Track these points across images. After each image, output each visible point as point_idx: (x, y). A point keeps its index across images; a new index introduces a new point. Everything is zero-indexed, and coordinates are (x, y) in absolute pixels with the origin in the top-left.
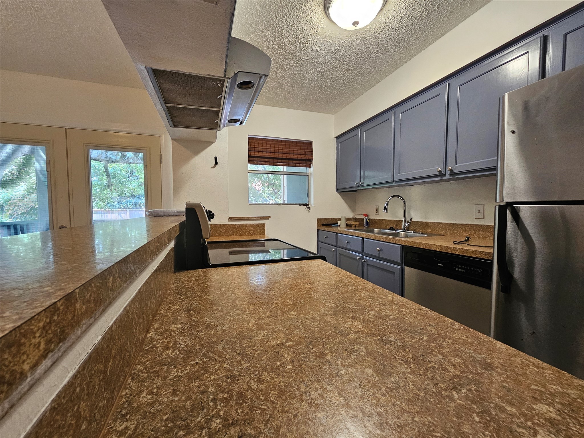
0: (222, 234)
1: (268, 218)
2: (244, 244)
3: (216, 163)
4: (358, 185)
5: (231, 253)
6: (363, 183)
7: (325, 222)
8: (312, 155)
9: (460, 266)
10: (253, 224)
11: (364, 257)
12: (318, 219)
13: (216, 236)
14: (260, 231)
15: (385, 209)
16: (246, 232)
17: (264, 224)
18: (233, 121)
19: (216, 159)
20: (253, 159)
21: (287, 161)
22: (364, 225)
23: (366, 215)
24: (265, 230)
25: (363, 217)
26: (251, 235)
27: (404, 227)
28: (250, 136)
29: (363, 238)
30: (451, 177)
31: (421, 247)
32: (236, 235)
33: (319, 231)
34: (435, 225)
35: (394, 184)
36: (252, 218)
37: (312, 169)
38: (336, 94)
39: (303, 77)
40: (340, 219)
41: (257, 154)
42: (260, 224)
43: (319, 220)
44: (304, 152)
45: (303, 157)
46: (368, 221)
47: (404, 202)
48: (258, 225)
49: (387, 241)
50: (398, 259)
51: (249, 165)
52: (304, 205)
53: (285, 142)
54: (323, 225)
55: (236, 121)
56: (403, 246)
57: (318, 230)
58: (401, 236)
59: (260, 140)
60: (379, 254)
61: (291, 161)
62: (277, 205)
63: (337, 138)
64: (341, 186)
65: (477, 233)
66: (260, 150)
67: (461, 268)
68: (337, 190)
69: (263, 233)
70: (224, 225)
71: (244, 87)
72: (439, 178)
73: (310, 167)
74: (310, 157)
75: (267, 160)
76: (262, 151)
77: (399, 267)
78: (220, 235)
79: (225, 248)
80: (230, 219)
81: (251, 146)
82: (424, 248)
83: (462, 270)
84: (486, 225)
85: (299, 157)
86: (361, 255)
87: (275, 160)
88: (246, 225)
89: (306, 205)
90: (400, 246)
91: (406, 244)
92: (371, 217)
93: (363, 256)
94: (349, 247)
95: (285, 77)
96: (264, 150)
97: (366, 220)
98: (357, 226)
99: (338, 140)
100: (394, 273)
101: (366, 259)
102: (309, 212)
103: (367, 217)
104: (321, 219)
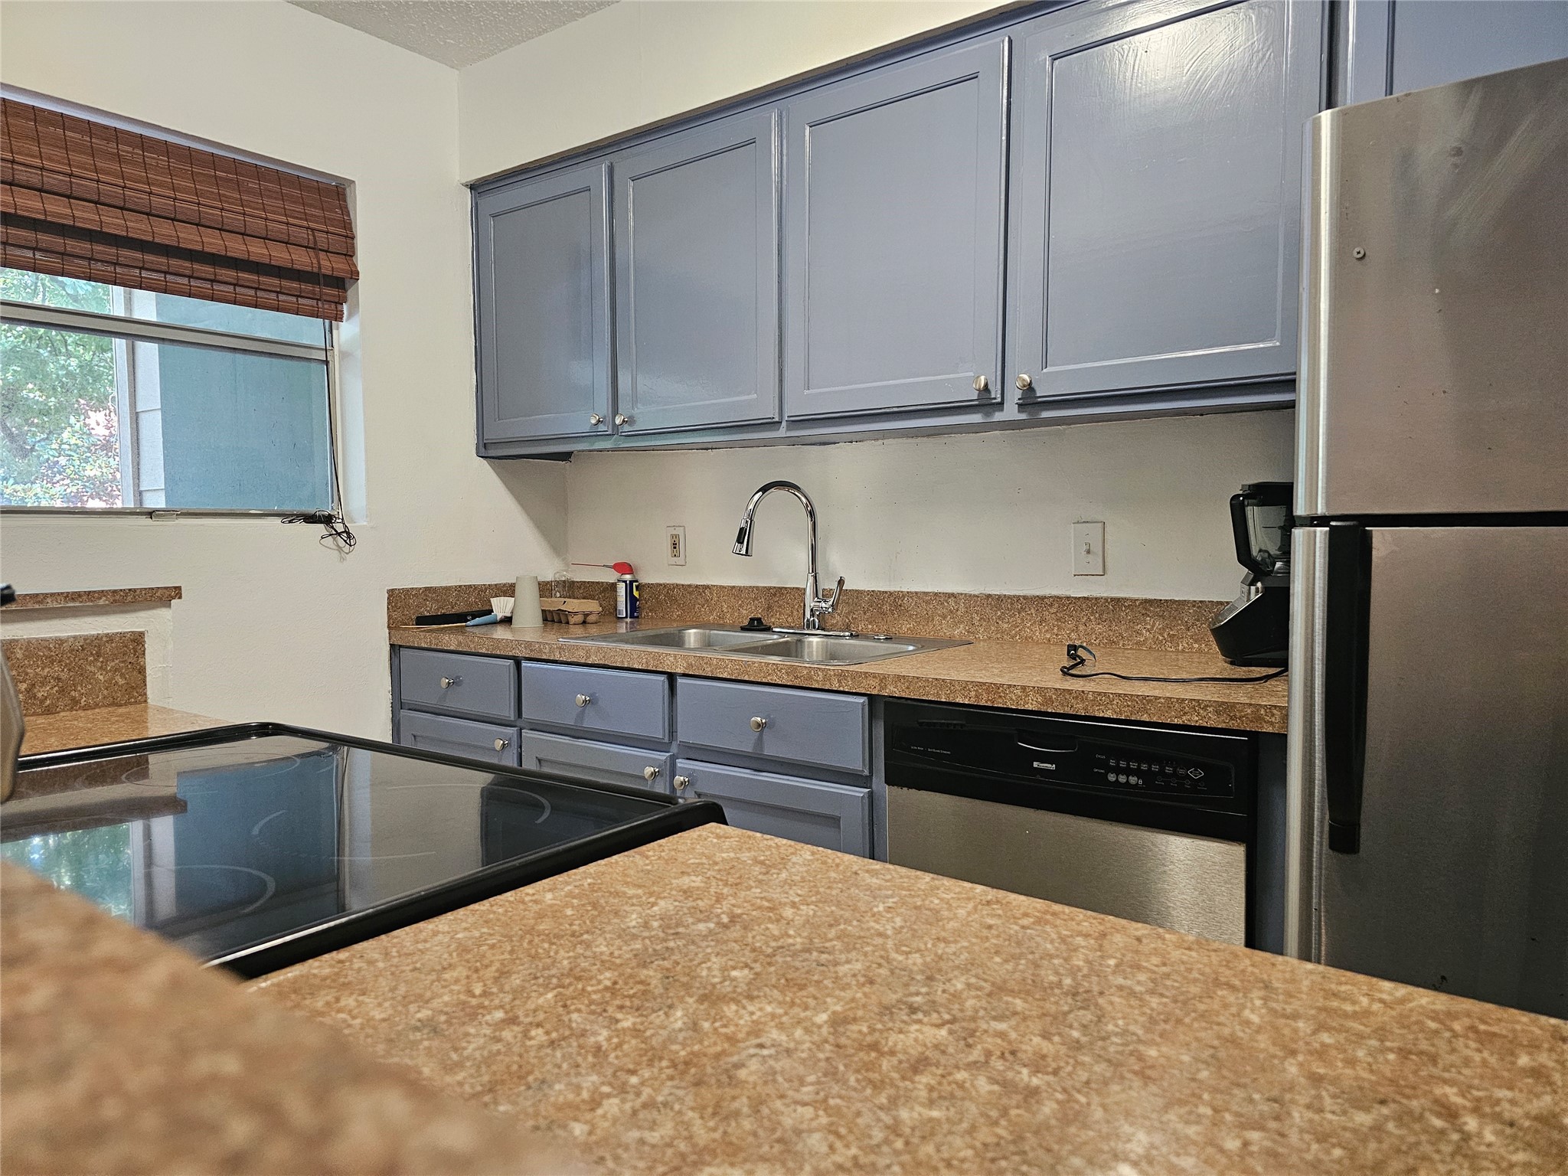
1: (166, 596)
4: (602, 427)
6: (632, 421)
7: (430, 609)
8: (349, 253)
9: (1123, 764)
10: (60, 642)
11: (681, 763)
12: (391, 592)
14: (110, 684)
15: (740, 540)
17: (137, 640)
21: (207, 270)
22: (620, 612)
23: (623, 568)
24: (142, 671)
25: (611, 577)
26: (49, 711)
27: (812, 615)
29: (671, 677)
30: (1023, 416)
31: (959, 700)
33: (401, 651)
34: (928, 603)
36: (51, 604)
37: (346, 331)
40: (508, 590)
42: (110, 638)
43: (396, 599)
44: (303, 233)
45: (302, 259)
46: (636, 594)
47: (812, 514)
48: (94, 646)
49: (797, 683)
50: (853, 758)
52: (310, 519)
53: (189, 156)
54: (422, 620)
56: (874, 699)
57: (395, 649)
58: (810, 654)
60: (760, 740)
62: (145, 521)
63: (479, 188)
65: (1081, 628)
67: (1128, 772)
68: (486, 449)
69: (134, 690)
72: (976, 418)
73: (339, 317)
74: (339, 264)
77: (861, 792)
82: (972, 701)
83: (1133, 780)
84: (1112, 599)
85: (279, 255)
86: (663, 756)
89: (328, 520)
90: (861, 700)
91: (892, 690)
92: (649, 577)
93: (673, 759)
94: (592, 722)
98: (592, 618)
99: (481, 201)
100: (834, 821)
101: (691, 774)
102: (342, 559)
103: (628, 577)
104: (407, 592)
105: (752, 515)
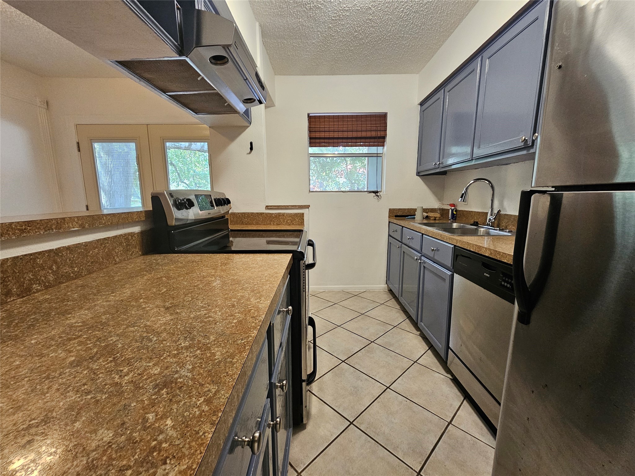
0: (260, 222)
1: (308, 207)
2: (281, 233)
3: (251, 149)
4: (436, 166)
5: (268, 243)
6: (442, 163)
7: (399, 213)
8: (385, 130)
9: (507, 279)
10: (291, 214)
11: (423, 258)
12: (390, 209)
13: (254, 224)
14: (299, 221)
15: (462, 197)
16: (284, 221)
17: (303, 214)
18: (249, 101)
19: (251, 144)
20: (314, 141)
21: (355, 140)
22: (449, 217)
23: (453, 205)
24: (303, 220)
25: (449, 207)
26: (289, 225)
27: (489, 221)
28: (311, 115)
29: (422, 234)
32: (274, 225)
33: (390, 223)
35: (473, 163)
36: (289, 207)
37: (385, 147)
38: (409, 46)
39: (356, 31)
40: (415, 210)
41: (317, 135)
42: (299, 213)
43: (391, 211)
44: (375, 128)
45: (373, 134)
46: (454, 213)
47: (492, 187)
48: (296, 215)
50: (449, 263)
51: (310, 148)
52: (373, 192)
53: (352, 117)
54: (396, 216)
55: (252, 100)
56: (455, 246)
57: (389, 222)
60: (434, 254)
61: (358, 140)
62: (342, 193)
63: (421, 104)
64: (422, 168)
66: (321, 130)
67: (508, 283)
68: (418, 174)
69: (302, 223)
70: (262, 214)
71: (219, 62)
72: (524, 152)
73: (383, 146)
74: (382, 134)
75: (330, 141)
76: (323, 130)
77: (450, 273)
78: (257, 224)
79: (262, 236)
80: (267, 207)
81: (311, 126)
83: (508, 285)
85: (369, 134)
86: (419, 255)
87: (339, 140)
88: (283, 214)
89: (376, 192)
90: (452, 246)
91: (458, 245)
92: (459, 208)
93: (422, 256)
94: (411, 245)
95: (333, 36)
96: (326, 129)
97: (452, 210)
98: (437, 219)
99: (422, 107)
100: (444, 280)
101: (424, 261)
102: (378, 201)
103: (453, 208)
104: (394, 209)
105: (467, 189)
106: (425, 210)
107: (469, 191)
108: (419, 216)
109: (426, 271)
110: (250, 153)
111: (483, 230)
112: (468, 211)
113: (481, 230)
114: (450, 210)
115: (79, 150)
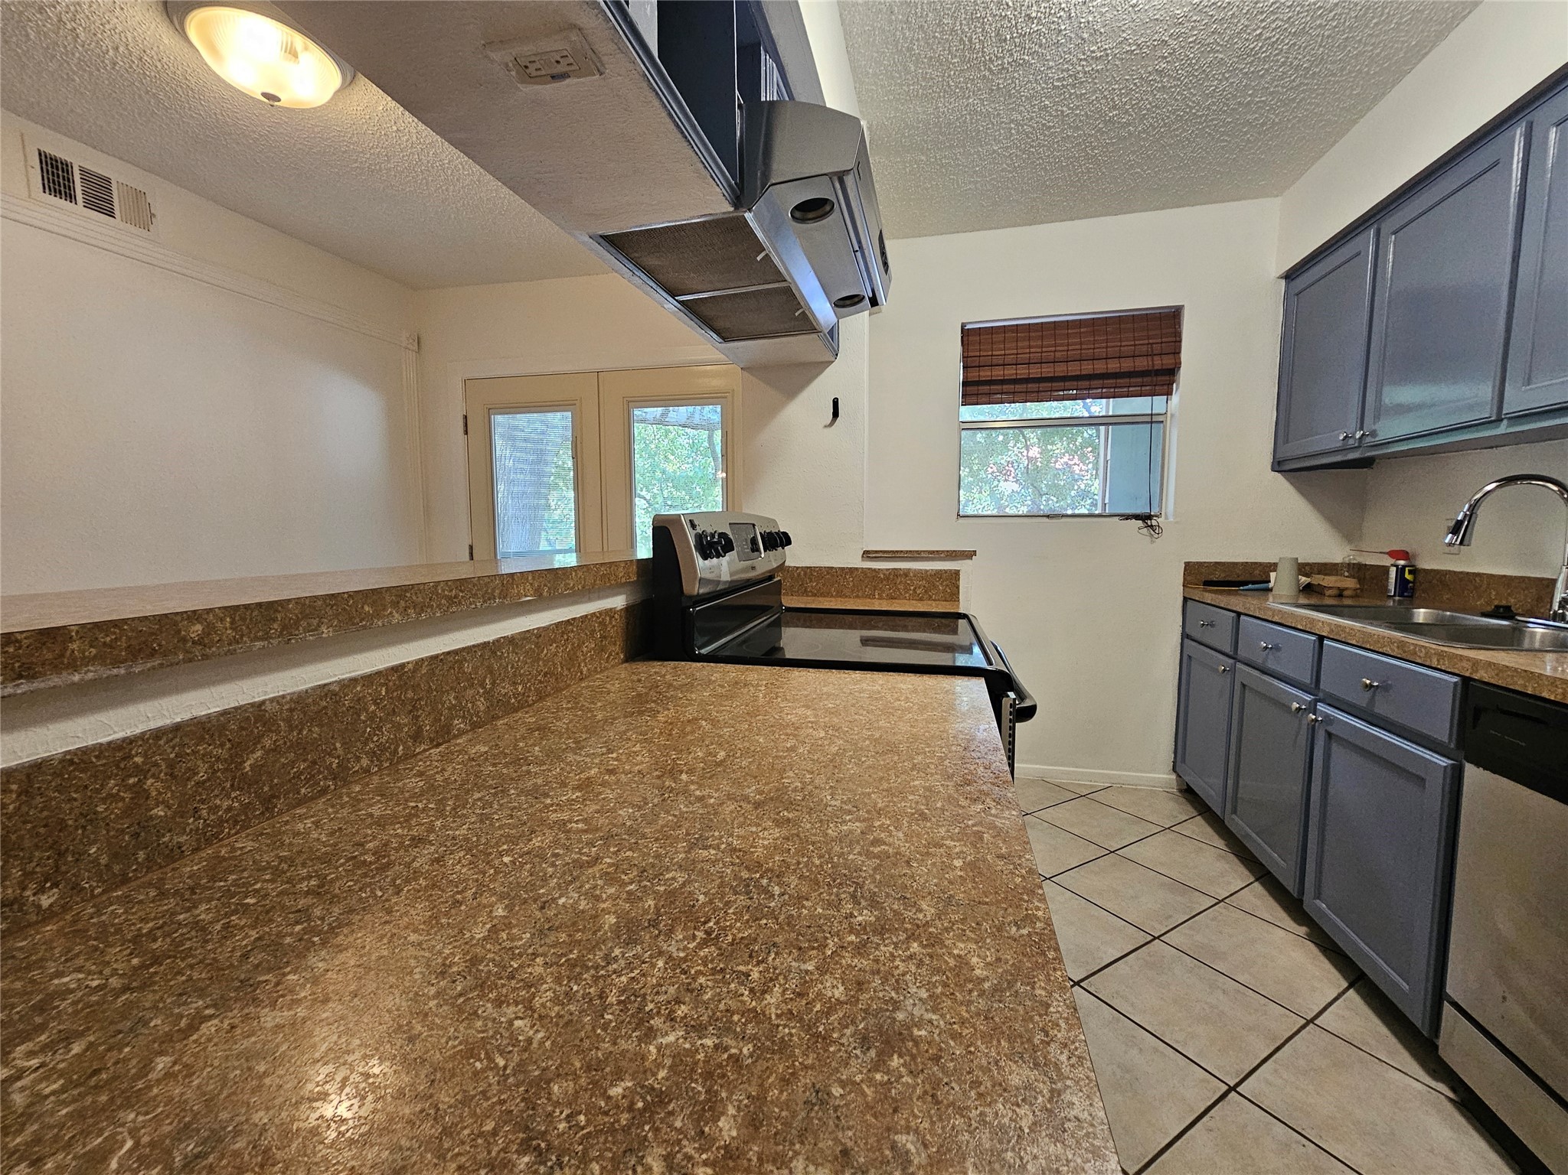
0: (846, 591)
1: (969, 555)
2: (898, 620)
3: (836, 414)
4: (1351, 441)
5: (866, 642)
6: (1373, 434)
7: (1218, 576)
8: (1177, 352)
10: (926, 571)
11: (1321, 707)
12: (1187, 564)
13: (832, 596)
14: (944, 591)
15: (1455, 530)
16: (907, 590)
17: (957, 573)
18: (848, 302)
19: (836, 403)
20: (975, 390)
21: (1086, 383)
22: (1387, 590)
23: (1404, 555)
24: (958, 587)
25: (1387, 561)
26: (921, 599)
27: (1561, 607)
28: (968, 327)
29: (1321, 638)
31: (1545, 695)
32: (881, 598)
33: (1190, 603)
35: (1503, 428)
36: (923, 555)
37: (1175, 398)
38: (1262, 125)
39: (1114, 107)
40: (1274, 567)
41: (986, 374)
42: (946, 571)
43: (1189, 567)
44: (1144, 348)
45: (1142, 364)
46: (1408, 576)
48: (939, 574)
49: (1404, 656)
50: (1442, 728)
51: (963, 409)
52: (1137, 517)
53: (1079, 324)
54: (1208, 583)
55: (856, 300)
56: (1466, 681)
57: (1185, 599)
59: (997, 333)
60: (1372, 700)
61: (1095, 383)
62: (1046, 520)
63: (1290, 276)
64: (1292, 450)
66: (995, 362)
68: (1278, 465)
69: (954, 595)
70: (852, 570)
71: (811, 215)
73: (1169, 393)
74: (1168, 361)
75: (1019, 387)
76: (1001, 362)
77: (1443, 762)
78: (840, 594)
79: (851, 627)
80: (867, 555)
81: (971, 354)
82: (1559, 698)
85: (1127, 365)
86: (1308, 698)
87: (1042, 385)
88: (906, 573)
89: (1145, 518)
90: (1455, 679)
91: (1482, 675)
92: (1426, 564)
93: (1316, 701)
94: (1271, 665)
95: (1050, 128)
96: (1009, 359)
97: (1401, 571)
98: (1347, 593)
99: (1293, 283)
100: (1421, 781)
101: (1327, 716)
102: (1152, 542)
103: (1402, 562)
104: (1200, 564)
105: (1473, 508)
106: (1304, 569)
107: (1481, 512)
108: (1282, 582)
109: (1334, 747)
110: (832, 424)
111: (1543, 635)
112: (1462, 573)
113: (1533, 634)
114: (1393, 571)
115: (466, 432)
